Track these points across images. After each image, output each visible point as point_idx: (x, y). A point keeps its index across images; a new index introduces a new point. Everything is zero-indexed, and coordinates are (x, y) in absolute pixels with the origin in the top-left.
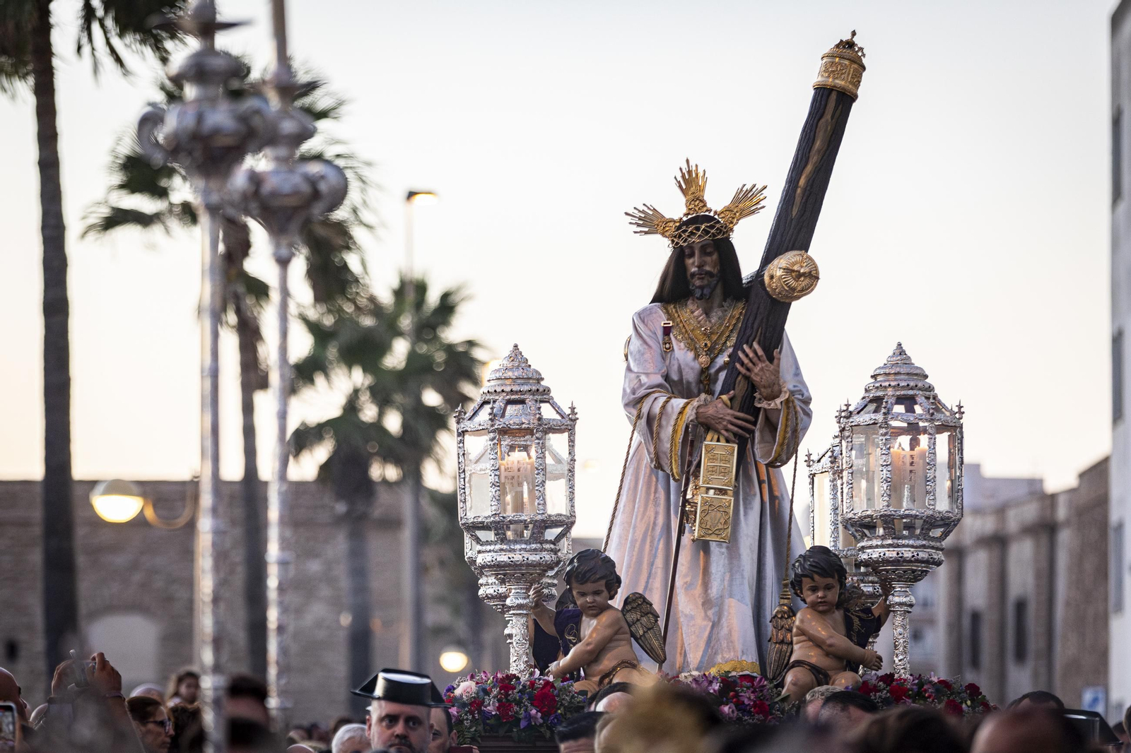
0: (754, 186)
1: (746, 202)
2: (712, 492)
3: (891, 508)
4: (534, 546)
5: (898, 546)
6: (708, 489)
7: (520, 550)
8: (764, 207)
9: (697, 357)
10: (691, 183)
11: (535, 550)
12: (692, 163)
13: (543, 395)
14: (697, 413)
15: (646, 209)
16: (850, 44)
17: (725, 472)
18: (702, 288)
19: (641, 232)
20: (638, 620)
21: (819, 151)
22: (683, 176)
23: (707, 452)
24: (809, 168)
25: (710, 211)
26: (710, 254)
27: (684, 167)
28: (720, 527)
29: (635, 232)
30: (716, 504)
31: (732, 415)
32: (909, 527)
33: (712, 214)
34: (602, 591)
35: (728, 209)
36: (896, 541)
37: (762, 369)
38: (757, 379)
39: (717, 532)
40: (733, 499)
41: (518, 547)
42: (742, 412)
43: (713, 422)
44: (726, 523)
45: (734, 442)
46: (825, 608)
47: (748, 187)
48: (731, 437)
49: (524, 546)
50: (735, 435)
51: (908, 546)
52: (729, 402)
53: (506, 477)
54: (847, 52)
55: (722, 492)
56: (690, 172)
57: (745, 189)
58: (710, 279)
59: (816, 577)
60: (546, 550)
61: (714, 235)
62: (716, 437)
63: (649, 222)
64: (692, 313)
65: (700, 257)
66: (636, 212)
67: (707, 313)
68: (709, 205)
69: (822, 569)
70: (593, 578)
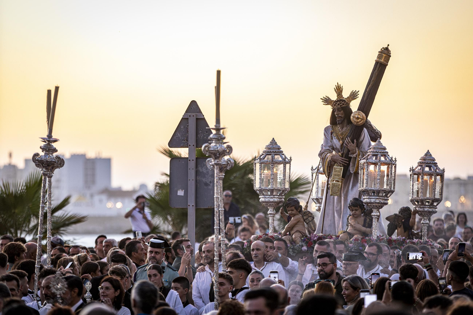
0: (356, 91)
1: (354, 95)
2: (335, 181)
3: (367, 187)
4: (271, 197)
5: (370, 199)
6: (334, 180)
7: (268, 198)
8: (358, 97)
9: (339, 141)
10: (339, 90)
11: (272, 198)
12: (339, 84)
13: (280, 153)
14: (331, 158)
15: (326, 97)
16: (387, 49)
17: (338, 175)
18: (339, 121)
19: (325, 104)
20: (307, 218)
21: (373, 81)
22: (336, 88)
23: (334, 170)
24: (370, 85)
25: (343, 98)
26: (340, 111)
27: (337, 85)
28: (337, 191)
29: (323, 104)
30: (336, 185)
31: (341, 159)
32: (374, 192)
33: (344, 99)
34: (294, 210)
35: (348, 98)
36: (369, 197)
37: (350, 145)
38: (349, 148)
39: (336, 193)
40: (341, 183)
41: (267, 197)
42: (345, 158)
43: (336, 161)
44: (338, 190)
45: (342, 167)
46: (356, 216)
47: (354, 91)
48: (342, 165)
49: (268, 196)
50: (343, 165)
51: (373, 198)
52: (341, 155)
53: (263, 177)
54: (386, 52)
55: (338, 181)
56: (338, 87)
57: (353, 92)
58: (341, 119)
59: (352, 207)
60: (275, 198)
61: (341, 106)
62: (337, 165)
63: (327, 101)
64: (338, 128)
65: (337, 112)
66: (324, 98)
67: (342, 128)
68: (343, 96)
69: (353, 205)
70: (290, 206)
